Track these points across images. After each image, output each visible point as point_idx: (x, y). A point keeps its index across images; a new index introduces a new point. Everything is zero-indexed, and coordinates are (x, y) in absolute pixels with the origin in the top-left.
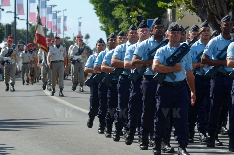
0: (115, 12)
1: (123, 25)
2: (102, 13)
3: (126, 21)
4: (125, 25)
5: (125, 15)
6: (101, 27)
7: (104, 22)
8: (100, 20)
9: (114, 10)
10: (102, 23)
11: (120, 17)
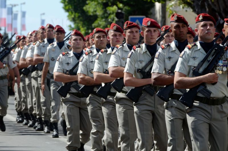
0: (87, 6)
1: (98, 23)
2: (70, 8)
3: (102, 18)
4: (101, 23)
5: (101, 11)
6: (70, 26)
7: (74, 20)
8: (68, 16)
9: (87, 4)
10: (71, 21)
11: (95, 13)
